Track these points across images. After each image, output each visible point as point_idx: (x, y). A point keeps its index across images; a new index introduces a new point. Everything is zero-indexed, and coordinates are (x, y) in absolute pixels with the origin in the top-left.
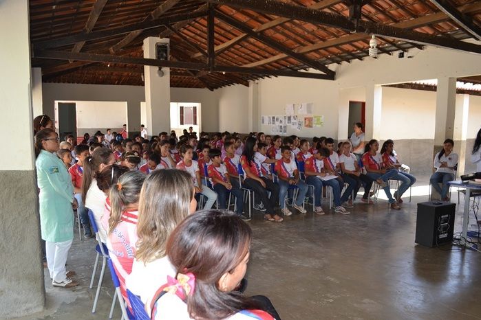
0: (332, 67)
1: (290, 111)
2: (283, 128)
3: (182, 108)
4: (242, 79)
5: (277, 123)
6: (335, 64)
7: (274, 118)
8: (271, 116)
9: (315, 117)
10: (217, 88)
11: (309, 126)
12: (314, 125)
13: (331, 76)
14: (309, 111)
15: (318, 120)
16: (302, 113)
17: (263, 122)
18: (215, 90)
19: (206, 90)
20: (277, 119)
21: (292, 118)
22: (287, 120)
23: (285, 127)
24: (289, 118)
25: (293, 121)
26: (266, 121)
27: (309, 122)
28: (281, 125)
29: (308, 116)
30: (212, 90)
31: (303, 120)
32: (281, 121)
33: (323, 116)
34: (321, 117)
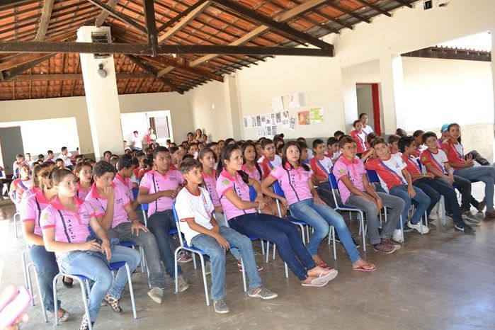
0: (328, 39)
1: (278, 108)
2: (272, 130)
3: (152, 120)
4: (214, 73)
5: (264, 124)
6: (333, 35)
7: (258, 118)
8: (255, 116)
9: (312, 110)
10: (187, 90)
11: (306, 123)
12: (311, 121)
13: (327, 50)
14: (302, 103)
15: (317, 113)
16: (294, 107)
17: (246, 125)
19: (176, 94)
20: (263, 119)
21: (282, 115)
22: (275, 119)
23: (274, 128)
24: (278, 115)
25: (283, 118)
26: (250, 123)
27: (304, 118)
28: (268, 125)
29: (303, 109)
30: (182, 93)
31: (296, 116)
32: (268, 121)
33: (322, 108)
34: (319, 109)
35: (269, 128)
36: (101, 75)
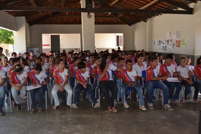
0: (192, 5)
1: (168, 37)
2: (165, 48)
3: (118, 37)
4: (143, 18)
5: (162, 44)
6: (193, 3)
7: (160, 41)
8: (159, 40)
9: (182, 40)
10: (133, 24)
11: (179, 46)
12: (181, 46)
13: (190, 11)
14: (178, 36)
15: (183, 42)
16: (174, 38)
17: (155, 44)
18: (132, 25)
19: (127, 26)
20: (162, 42)
21: (169, 41)
22: (167, 43)
23: (166, 47)
24: (168, 41)
25: (170, 43)
26: (156, 43)
28: (163, 45)
29: (178, 39)
30: (130, 26)
31: (175, 43)
32: (164, 43)
33: (186, 40)
34: (185, 40)
35: (164, 47)
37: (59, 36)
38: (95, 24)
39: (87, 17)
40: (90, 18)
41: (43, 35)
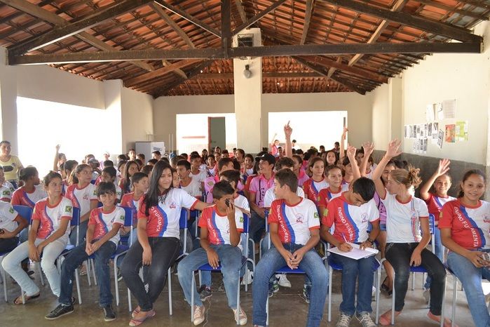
1: (430, 119)
2: (424, 144)
5: (418, 136)
7: (415, 127)
8: (413, 125)
9: (458, 123)
11: (451, 140)
12: (456, 138)
13: (473, 45)
14: (450, 114)
15: (462, 128)
16: (443, 120)
18: (367, 93)
20: (419, 129)
21: (433, 127)
22: (427, 131)
23: (426, 141)
24: (430, 126)
25: (434, 131)
26: (408, 133)
27: (450, 134)
28: (422, 138)
29: (450, 122)
30: (364, 94)
31: (444, 131)
32: (422, 133)
33: (467, 122)
34: (464, 123)
35: (422, 140)
36: (246, 75)
37: (224, 118)
38: (264, 91)
39: (244, 77)
40: (250, 77)
41: (177, 115)
